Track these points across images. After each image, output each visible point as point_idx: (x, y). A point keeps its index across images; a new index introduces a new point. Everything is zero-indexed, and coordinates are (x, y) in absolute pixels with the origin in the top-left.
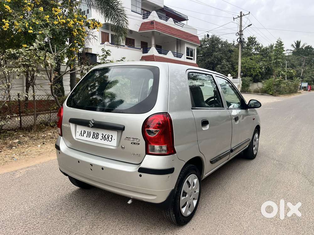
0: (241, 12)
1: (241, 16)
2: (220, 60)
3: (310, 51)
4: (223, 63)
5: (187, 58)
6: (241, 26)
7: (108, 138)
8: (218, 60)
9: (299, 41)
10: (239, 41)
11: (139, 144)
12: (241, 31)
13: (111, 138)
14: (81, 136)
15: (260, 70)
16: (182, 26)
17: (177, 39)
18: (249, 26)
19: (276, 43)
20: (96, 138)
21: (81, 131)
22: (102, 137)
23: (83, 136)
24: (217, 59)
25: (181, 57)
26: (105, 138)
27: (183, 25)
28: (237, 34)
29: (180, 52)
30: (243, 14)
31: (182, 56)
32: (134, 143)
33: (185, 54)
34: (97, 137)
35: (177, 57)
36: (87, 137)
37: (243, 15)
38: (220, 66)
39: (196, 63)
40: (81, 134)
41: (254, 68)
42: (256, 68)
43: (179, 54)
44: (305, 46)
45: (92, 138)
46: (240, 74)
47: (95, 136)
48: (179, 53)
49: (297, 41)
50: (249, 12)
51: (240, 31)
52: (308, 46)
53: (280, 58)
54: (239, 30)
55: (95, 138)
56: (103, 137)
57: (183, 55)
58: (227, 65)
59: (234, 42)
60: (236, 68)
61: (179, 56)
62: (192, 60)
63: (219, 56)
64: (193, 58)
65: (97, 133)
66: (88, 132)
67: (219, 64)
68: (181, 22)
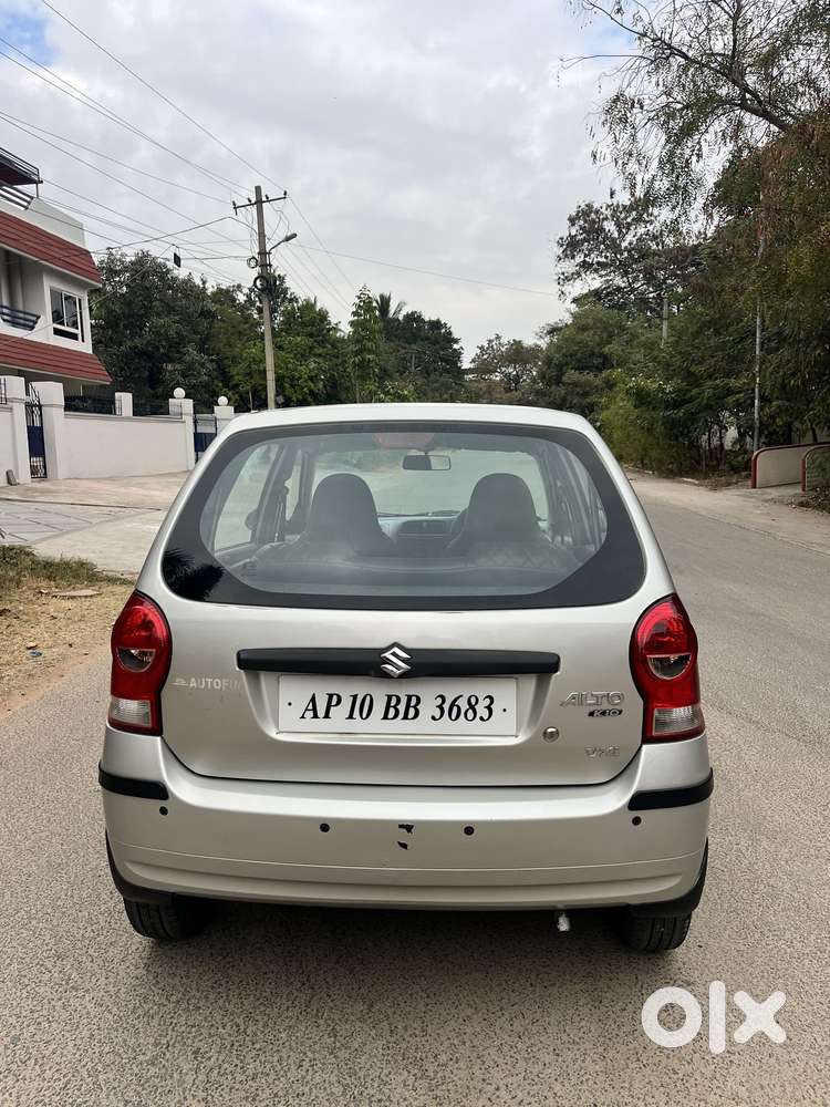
0: (258, 189)
1: (259, 202)
2: (177, 344)
3: (419, 328)
4: (188, 358)
5: (57, 332)
6: (262, 235)
7: (472, 707)
8: (170, 347)
9: (387, 294)
10: (259, 287)
11: (621, 712)
12: (263, 253)
13: (489, 708)
14: (315, 716)
15: (312, 385)
16: (25, 204)
17: (7, 252)
18: (288, 239)
19: (357, 301)
20: (405, 717)
21: (313, 700)
22: (441, 707)
23: (327, 716)
24: (167, 339)
25: (32, 328)
26: (455, 709)
27: (29, 203)
28: (253, 263)
29: (24, 306)
30: (263, 194)
31: (35, 323)
32: (603, 713)
33: (45, 313)
34: (412, 712)
35: (14, 324)
36: (351, 717)
37: (264, 199)
38: (178, 366)
39: (91, 352)
40: (314, 709)
41: (293, 378)
42: (300, 378)
43: (21, 315)
44: (403, 313)
45: (386, 717)
46: (276, 400)
47: (402, 708)
48: (21, 308)
49: (382, 297)
50: (285, 194)
51: (259, 253)
52: (413, 313)
53: (370, 351)
54: (257, 251)
55: (401, 715)
56: (446, 707)
57: (38, 317)
58: (203, 365)
59: (204, 283)
60: (232, 376)
61: (22, 321)
62: (77, 339)
63: (172, 332)
64: (78, 332)
65: (409, 698)
66: (355, 697)
67: (172, 361)
68: (19, 187)
